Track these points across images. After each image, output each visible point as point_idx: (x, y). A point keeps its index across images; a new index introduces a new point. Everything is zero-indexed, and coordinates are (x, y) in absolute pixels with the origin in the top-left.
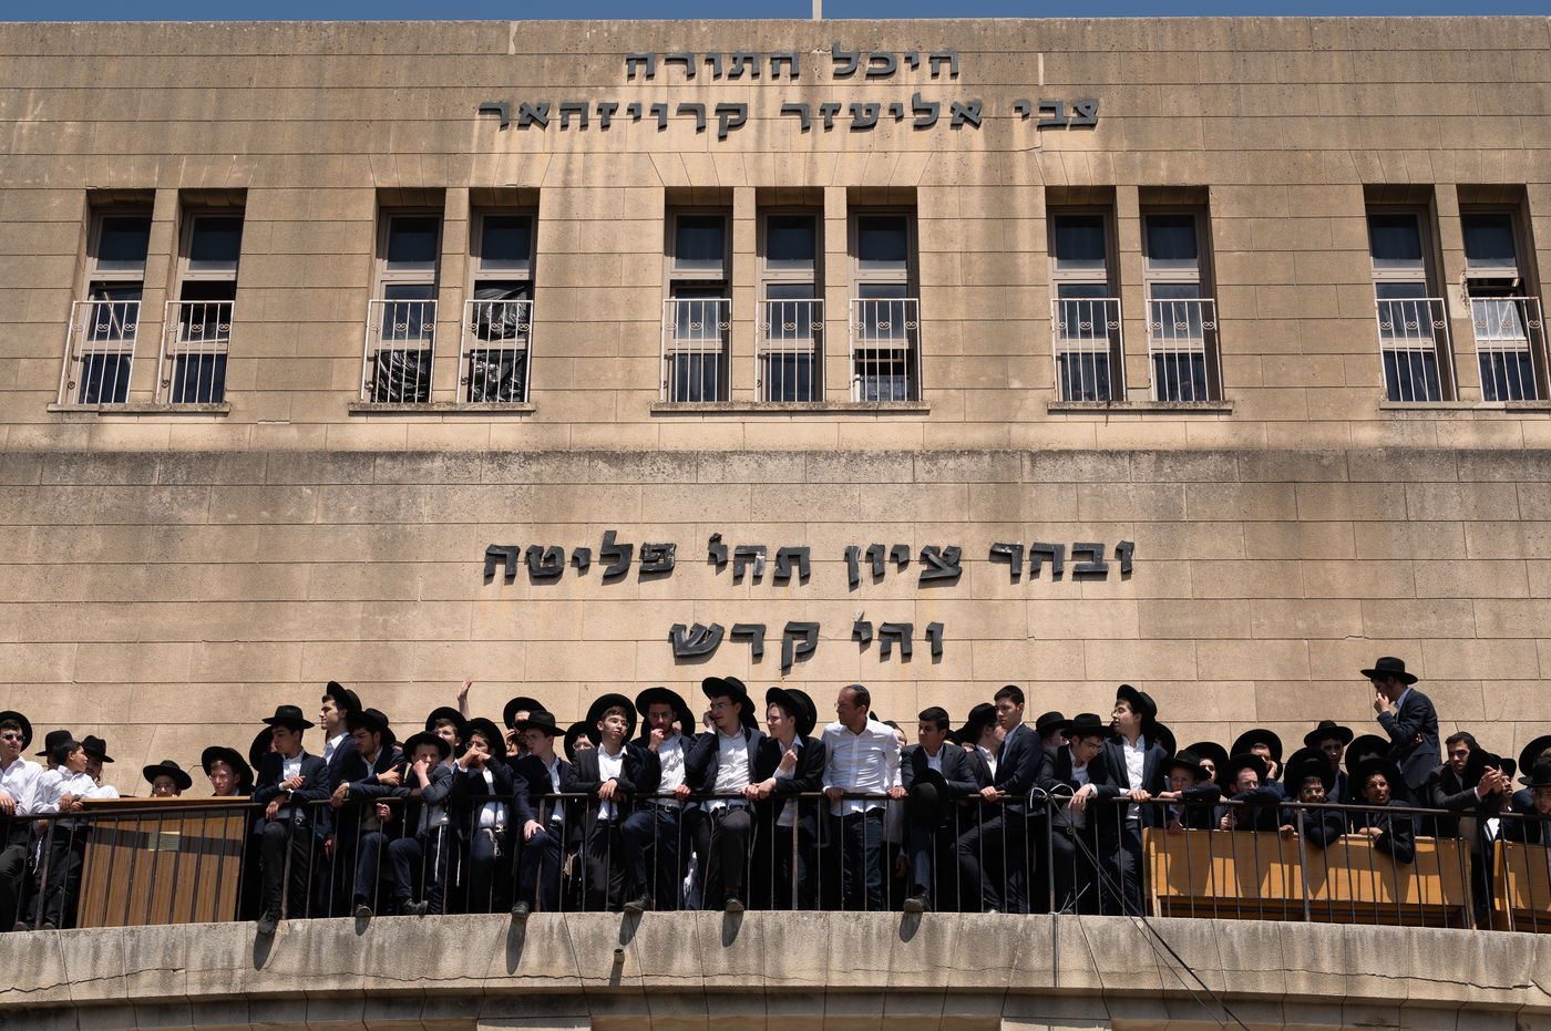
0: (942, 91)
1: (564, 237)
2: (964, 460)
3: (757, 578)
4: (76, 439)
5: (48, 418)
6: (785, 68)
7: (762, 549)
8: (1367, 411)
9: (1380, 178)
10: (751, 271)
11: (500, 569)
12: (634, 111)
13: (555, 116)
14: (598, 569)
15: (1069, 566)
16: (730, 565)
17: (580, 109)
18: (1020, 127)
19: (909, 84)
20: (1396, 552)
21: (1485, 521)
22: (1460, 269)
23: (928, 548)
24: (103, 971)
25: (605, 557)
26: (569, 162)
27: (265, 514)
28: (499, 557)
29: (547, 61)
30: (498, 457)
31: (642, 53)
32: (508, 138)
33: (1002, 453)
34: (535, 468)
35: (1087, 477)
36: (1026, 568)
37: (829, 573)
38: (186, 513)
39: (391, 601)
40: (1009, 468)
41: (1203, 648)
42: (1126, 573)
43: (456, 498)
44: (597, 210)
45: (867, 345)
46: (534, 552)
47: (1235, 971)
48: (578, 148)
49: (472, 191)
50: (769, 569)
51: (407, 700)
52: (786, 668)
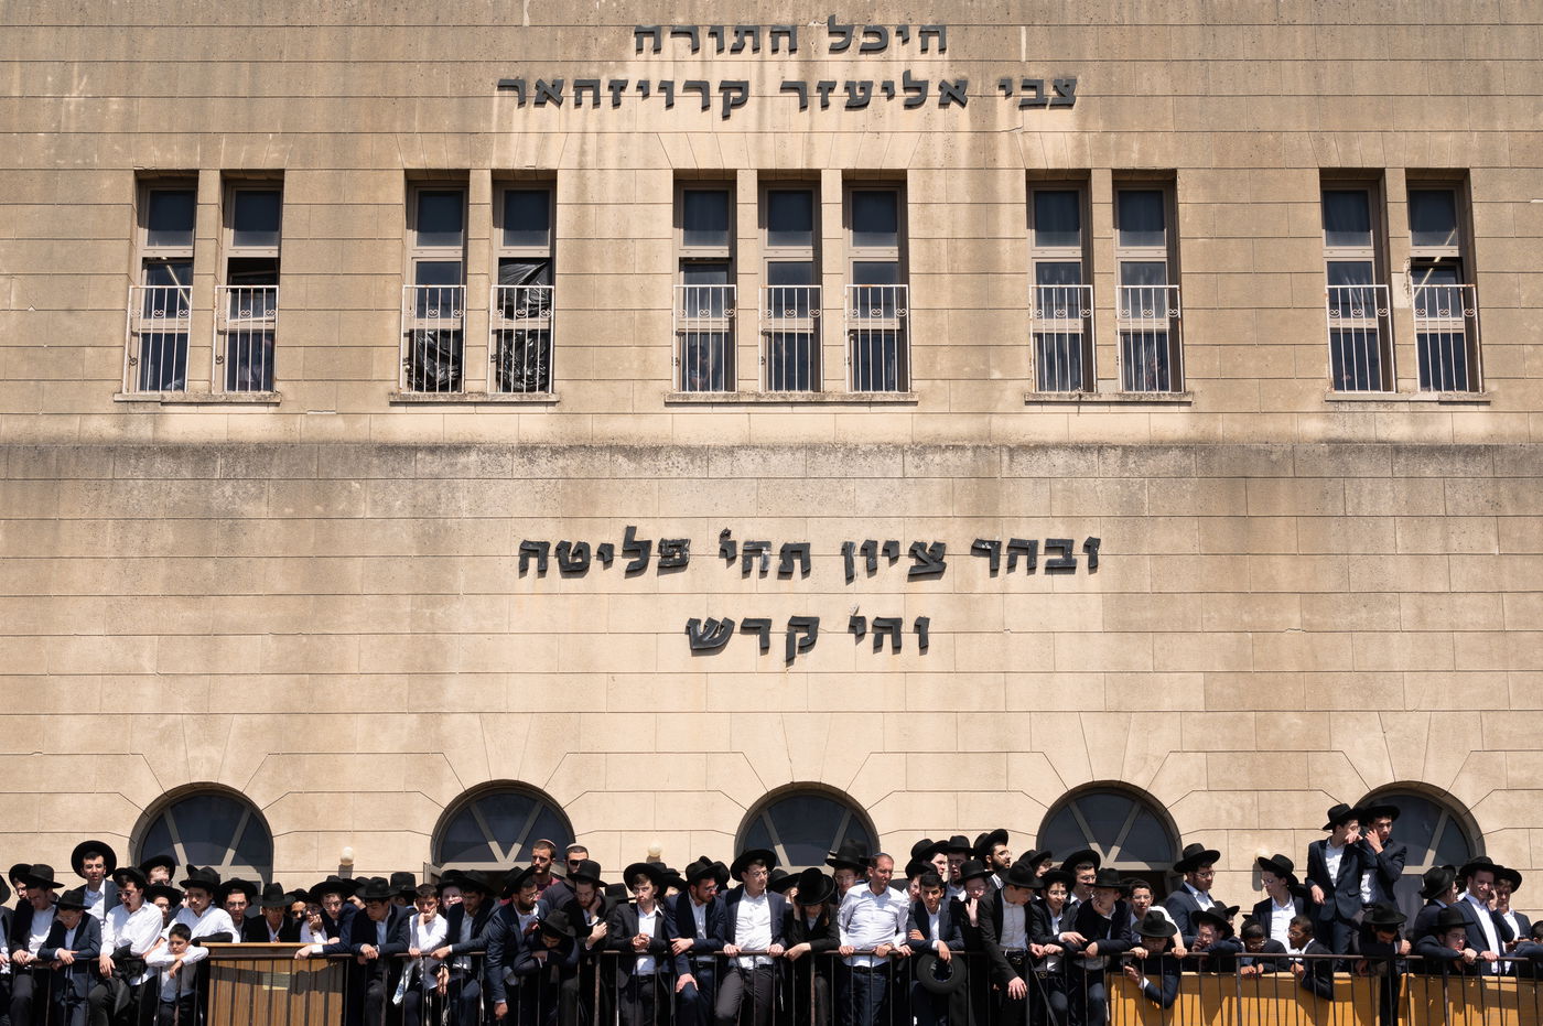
0: (932, 68)
1: (581, 222)
2: (949, 455)
3: (763, 573)
4: (141, 430)
5: (114, 408)
6: (784, 41)
7: (768, 544)
8: (1314, 402)
9: (1335, 162)
10: (754, 247)
11: (533, 562)
12: (643, 87)
13: (569, 93)
14: (621, 563)
15: (1042, 559)
16: (739, 559)
17: (593, 85)
18: (1004, 105)
19: (902, 58)
20: (1334, 547)
21: (1414, 517)
22: (1405, 245)
23: (916, 544)
25: (627, 552)
26: (583, 143)
27: (319, 508)
28: (532, 551)
29: (560, 34)
30: (527, 450)
31: (649, 25)
32: (526, 116)
33: (984, 447)
34: (561, 462)
35: (1059, 472)
36: (1003, 562)
37: (827, 565)
38: (247, 508)
39: (436, 594)
40: (990, 463)
41: (1159, 640)
42: (1093, 566)
43: (491, 493)
44: (611, 195)
45: (861, 324)
46: (563, 548)
48: (592, 127)
49: (494, 172)
50: (775, 563)
51: (454, 691)
52: (790, 660)
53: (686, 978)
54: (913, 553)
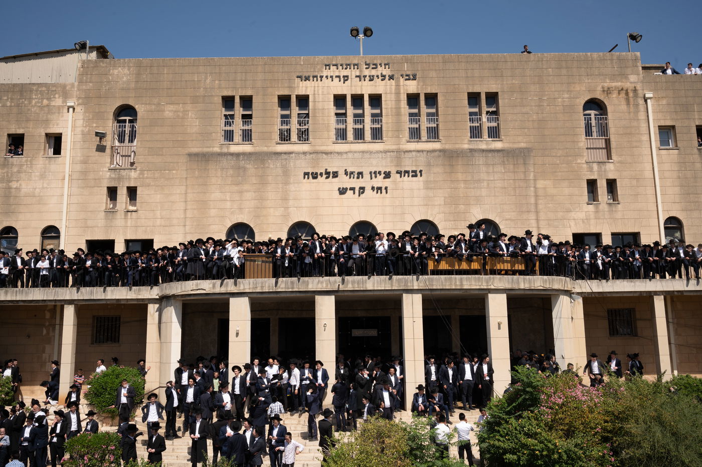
0: (387, 72)
1: (314, 105)
2: (391, 153)
3: (354, 178)
4: (225, 150)
5: (219, 146)
6: (356, 67)
7: (354, 172)
8: (466, 141)
9: (471, 91)
10: (350, 110)
11: (306, 176)
12: (327, 77)
13: (311, 78)
14: (324, 176)
15: (411, 174)
16: (349, 175)
17: (316, 77)
18: (402, 80)
19: (381, 70)
20: (470, 171)
21: (487, 165)
22: (485, 108)
23: (385, 171)
24: (251, 287)
25: (325, 174)
26: (314, 89)
27: (262, 166)
28: (306, 174)
29: (309, 66)
30: (304, 153)
31: (328, 64)
32: (302, 84)
33: (399, 151)
34: (312, 156)
35: (414, 156)
36: (403, 175)
37: (367, 176)
38: (247, 166)
39: (287, 183)
40: (400, 155)
41: (435, 191)
42: (421, 176)
43: (297, 162)
44: (321, 100)
45: (373, 126)
46: (312, 173)
47: (442, 285)
48: (316, 86)
49: (296, 95)
50: (356, 176)
51: (291, 203)
52: (359, 196)
53: (342, 259)
54: (384, 173)
